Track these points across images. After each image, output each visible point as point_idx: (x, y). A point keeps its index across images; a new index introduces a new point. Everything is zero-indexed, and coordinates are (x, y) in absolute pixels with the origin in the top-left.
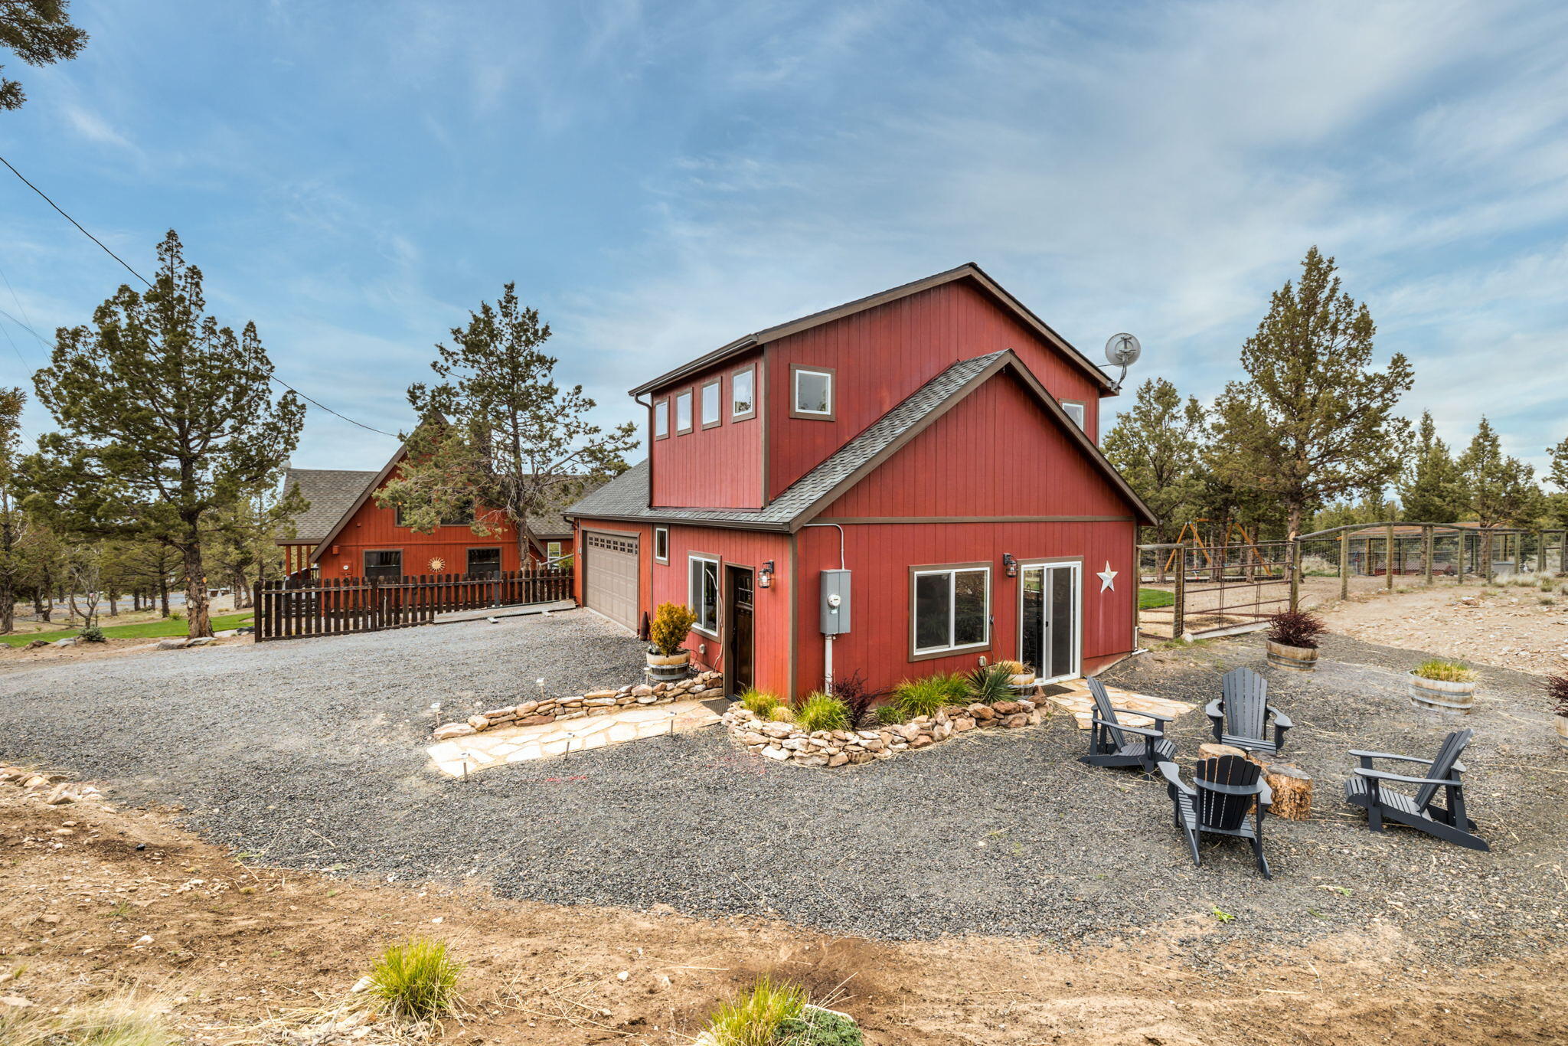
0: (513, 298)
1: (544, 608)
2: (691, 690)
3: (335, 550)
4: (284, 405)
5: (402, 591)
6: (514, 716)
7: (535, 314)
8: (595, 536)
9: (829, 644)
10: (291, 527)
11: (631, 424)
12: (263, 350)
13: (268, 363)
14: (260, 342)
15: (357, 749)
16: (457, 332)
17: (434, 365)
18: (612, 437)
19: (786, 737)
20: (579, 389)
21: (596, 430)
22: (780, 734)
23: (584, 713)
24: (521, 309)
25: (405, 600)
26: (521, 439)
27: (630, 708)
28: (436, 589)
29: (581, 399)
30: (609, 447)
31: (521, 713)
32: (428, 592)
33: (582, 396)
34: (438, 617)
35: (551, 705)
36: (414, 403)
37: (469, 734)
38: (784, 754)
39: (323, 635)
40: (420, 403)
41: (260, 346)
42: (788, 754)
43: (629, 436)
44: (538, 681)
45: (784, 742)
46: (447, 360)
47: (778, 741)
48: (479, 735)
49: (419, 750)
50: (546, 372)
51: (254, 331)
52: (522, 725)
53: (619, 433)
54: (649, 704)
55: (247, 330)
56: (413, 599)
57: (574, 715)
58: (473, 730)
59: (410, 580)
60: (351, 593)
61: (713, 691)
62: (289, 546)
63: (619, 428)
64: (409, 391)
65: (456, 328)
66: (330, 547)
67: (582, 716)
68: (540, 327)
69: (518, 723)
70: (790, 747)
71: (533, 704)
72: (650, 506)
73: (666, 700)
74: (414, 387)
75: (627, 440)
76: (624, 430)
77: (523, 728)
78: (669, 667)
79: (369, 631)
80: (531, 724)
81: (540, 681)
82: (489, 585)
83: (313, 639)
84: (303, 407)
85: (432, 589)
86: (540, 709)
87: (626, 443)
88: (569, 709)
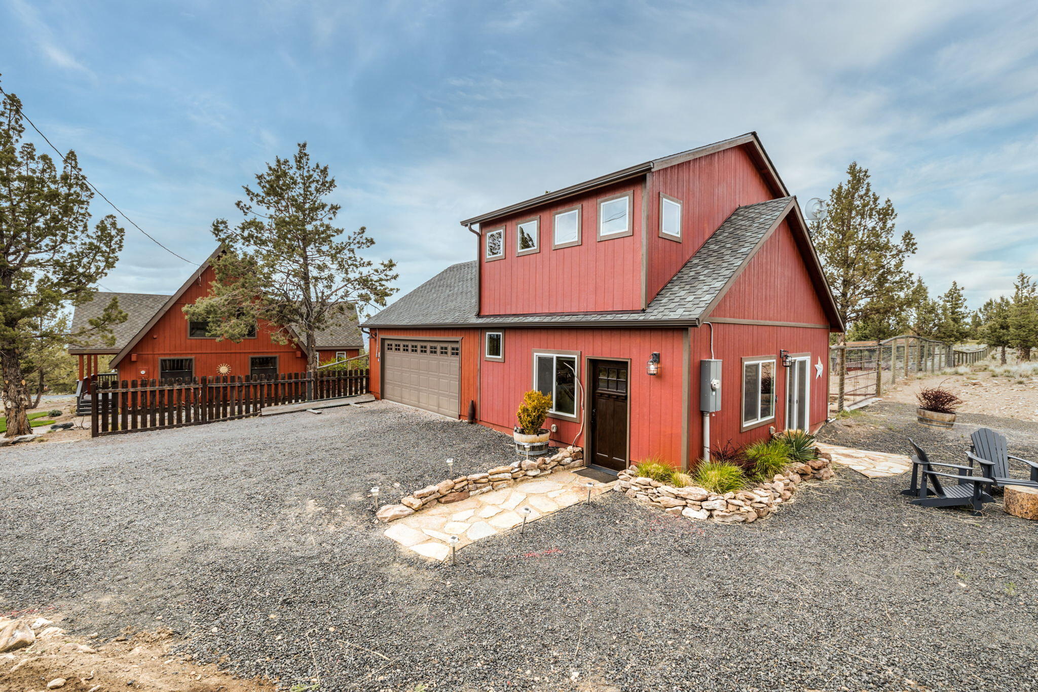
0: (305, 155)
1: (351, 401)
2: (562, 463)
3: (134, 358)
4: (102, 227)
5: (229, 389)
6: (438, 495)
7: (326, 168)
8: (394, 343)
9: (707, 420)
10: (110, 335)
11: (391, 261)
12: (84, 178)
13: (88, 189)
14: (80, 170)
15: (311, 538)
16: (260, 177)
17: (238, 204)
18: (377, 271)
19: (706, 500)
20: (363, 230)
21: (369, 264)
22: (699, 497)
23: (490, 487)
24: (312, 165)
25: (232, 397)
26: (310, 268)
27: (522, 481)
28: (259, 387)
29: (364, 238)
30: (375, 278)
31: (444, 492)
32: (252, 390)
33: (365, 235)
34: (265, 410)
35: (465, 483)
36: (217, 235)
37: (409, 515)
38: (703, 515)
40: (223, 236)
41: (81, 173)
42: (708, 513)
43: (390, 270)
44: (448, 461)
45: (704, 504)
46: (252, 199)
47: (699, 503)
48: (417, 514)
49: (375, 535)
50: (332, 216)
51: (75, 160)
52: (447, 502)
53: (382, 268)
54: (534, 477)
55: (68, 158)
56: (239, 395)
57: (484, 490)
58: (410, 511)
59: (237, 379)
60: (184, 391)
61: (578, 462)
62: (81, 355)
63: (382, 264)
64: (214, 225)
65: (260, 174)
66: (129, 355)
67: (490, 491)
68: (328, 179)
69: (443, 500)
70: (710, 508)
71: (450, 482)
72: (479, 315)
73: (546, 472)
74: (218, 222)
75: (388, 273)
76: (385, 266)
77: (449, 505)
78: (539, 444)
79: (200, 424)
80: (453, 501)
81: (450, 462)
82: (303, 383)
83: (139, 433)
84: (122, 230)
85: (255, 386)
86: (458, 486)
87: (386, 276)
88: (479, 485)
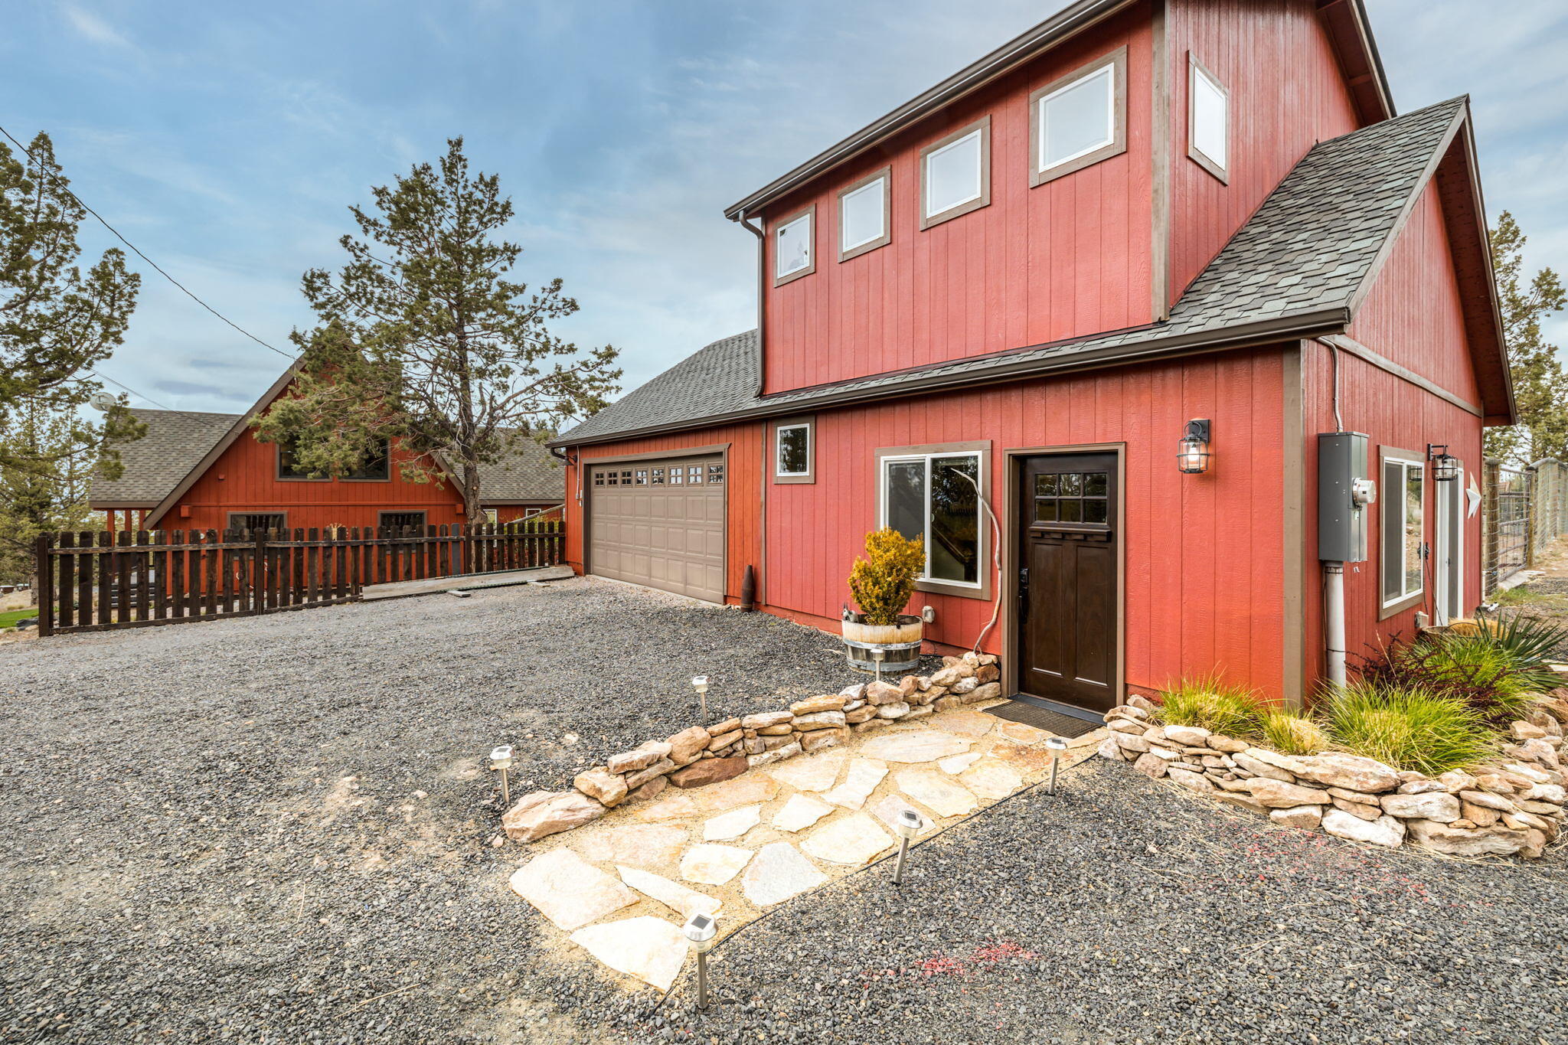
0: (460, 158)
1: (531, 577)
3: (185, 511)
4: (102, 274)
5: (306, 553)
6: (670, 766)
7: (494, 180)
8: (606, 471)
9: (1338, 584)
10: (113, 462)
11: (609, 348)
12: (65, 181)
13: (74, 204)
14: (59, 168)
16: (381, 193)
17: (345, 241)
18: (585, 364)
20: (558, 283)
21: (571, 349)
23: (795, 746)
24: (472, 176)
25: (311, 566)
26: (470, 355)
27: (870, 730)
28: (362, 549)
29: (560, 298)
30: (583, 375)
31: (684, 757)
32: (349, 553)
33: (561, 294)
34: (367, 592)
35: (737, 734)
36: (312, 298)
37: (590, 821)
38: (1388, 834)
39: (169, 622)
40: (321, 299)
41: (59, 175)
42: (1401, 828)
43: (608, 362)
44: (696, 681)
46: (366, 231)
48: (612, 819)
49: (485, 884)
50: (506, 264)
51: (49, 150)
52: (691, 784)
53: (594, 359)
54: (896, 720)
55: (35, 145)
56: (326, 565)
57: (783, 751)
58: (594, 808)
59: (320, 533)
61: (990, 688)
62: (111, 510)
63: (595, 353)
64: (305, 278)
65: (380, 187)
66: (176, 507)
67: (796, 754)
68: (500, 199)
69: (682, 778)
71: (700, 734)
72: (761, 395)
73: (923, 711)
74: (313, 275)
75: (605, 368)
76: (600, 356)
77: (697, 792)
78: (901, 647)
79: (251, 614)
80: (706, 781)
81: (700, 683)
82: (444, 544)
83: (152, 629)
84: (136, 278)
85: (355, 548)
86: (719, 744)
87: (603, 373)
88: (770, 741)
